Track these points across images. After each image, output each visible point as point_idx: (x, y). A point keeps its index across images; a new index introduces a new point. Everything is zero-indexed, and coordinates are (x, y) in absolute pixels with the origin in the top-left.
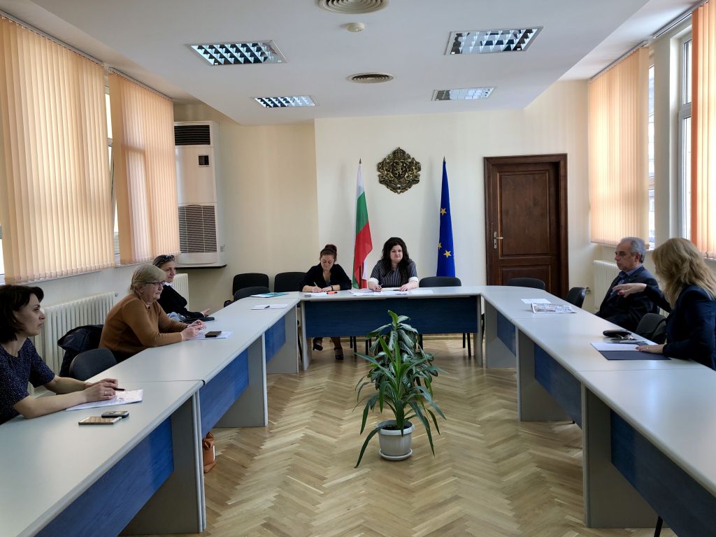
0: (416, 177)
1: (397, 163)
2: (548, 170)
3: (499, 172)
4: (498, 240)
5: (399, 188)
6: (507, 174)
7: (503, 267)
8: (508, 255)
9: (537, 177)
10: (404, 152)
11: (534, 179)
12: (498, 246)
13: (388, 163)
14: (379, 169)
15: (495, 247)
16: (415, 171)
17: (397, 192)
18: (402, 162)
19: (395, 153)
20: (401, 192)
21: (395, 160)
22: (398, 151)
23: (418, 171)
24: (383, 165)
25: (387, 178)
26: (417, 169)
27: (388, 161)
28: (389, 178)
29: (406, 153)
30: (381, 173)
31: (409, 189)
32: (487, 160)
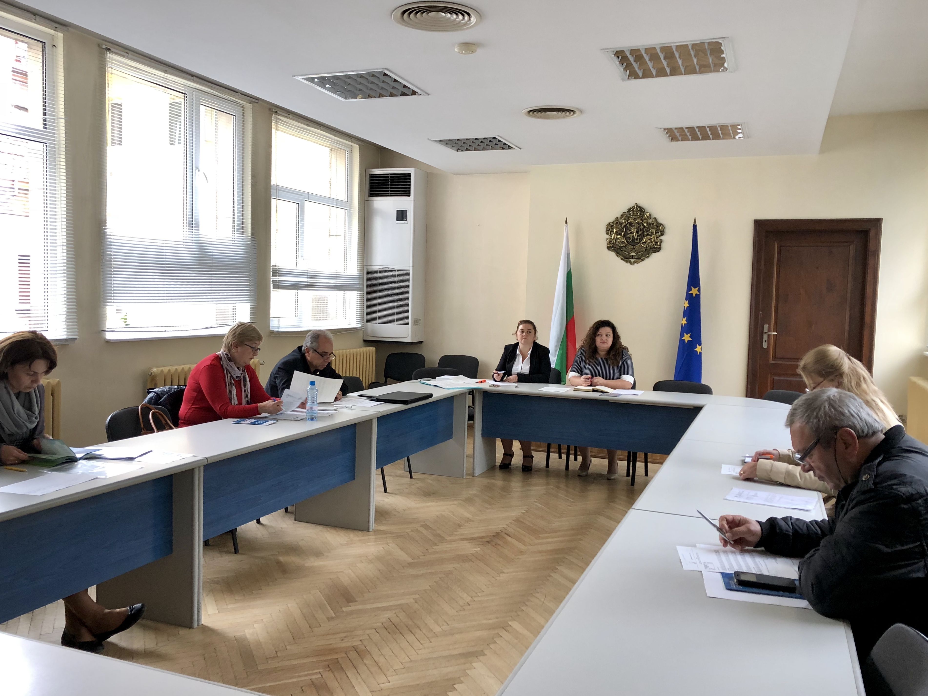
0: (657, 242)
1: (631, 224)
2: (854, 241)
3: (779, 242)
4: (769, 336)
5: (632, 257)
6: (789, 244)
10: (642, 210)
11: (831, 254)
12: (769, 345)
13: (621, 224)
14: (607, 231)
15: (765, 345)
16: (656, 235)
17: (630, 262)
18: (639, 223)
19: (629, 211)
20: (635, 262)
21: (629, 220)
22: (634, 208)
23: (661, 236)
24: (613, 226)
25: (617, 243)
26: (658, 233)
27: (620, 221)
28: (620, 244)
29: (646, 211)
30: (610, 237)
31: (645, 259)
32: (758, 223)
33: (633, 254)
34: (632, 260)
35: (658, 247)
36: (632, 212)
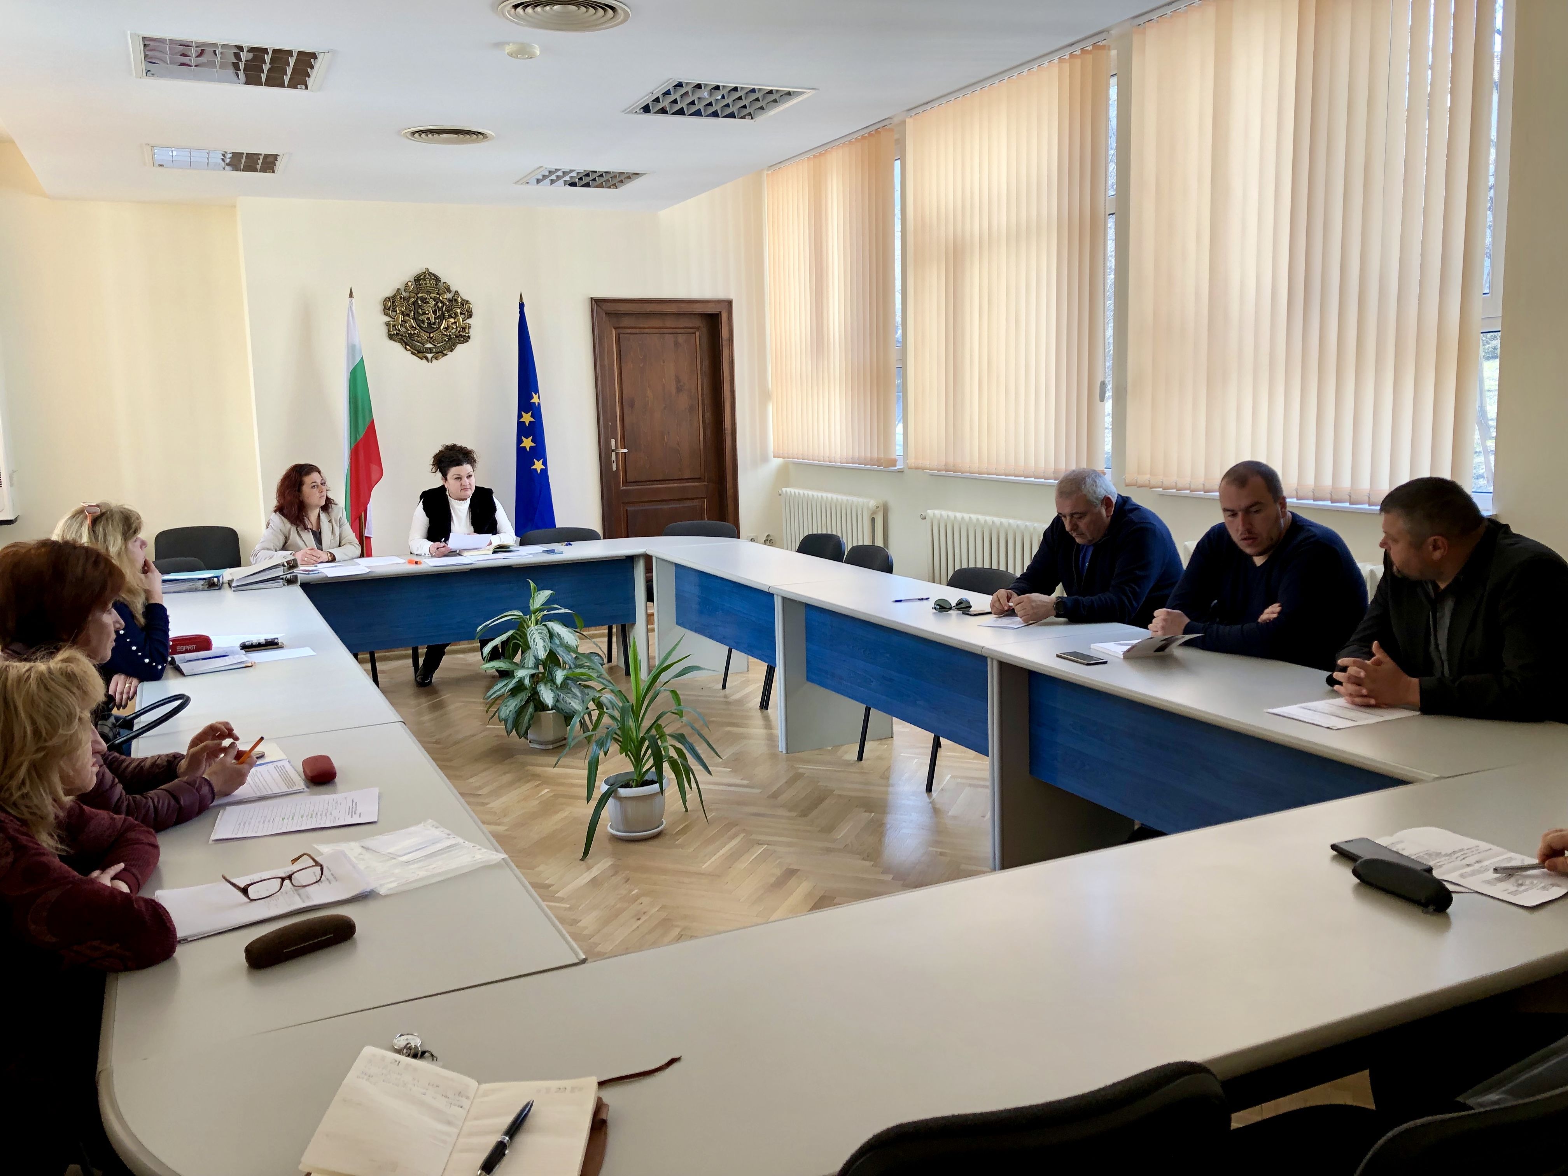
0: (464, 328)
1: (424, 300)
2: (698, 328)
3: (615, 328)
4: (617, 454)
5: (430, 350)
6: (628, 331)
7: (628, 503)
8: (636, 482)
9: (681, 339)
10: (437, 279)
11: (677, 344)
12: (618, 467)
13: (407, 299)
14: (386, 310)
15: (614, 468)
16: (461, 318)
17: (427, 359)
18: (434, 299)
19: (418, 279)
20: (433, 358)
21: (419, 293)
22: (425, 276)
23: (468, 318)
24: (394, 302)
25: (404, 330)
26: (464, 314)
27: (404, 294)
28: (408, 330)
29: (442, 281)
30: (390, 319)
31: (449, 353)
32: (597, 303)
33: (429, 346)
34: (429, 356)
35: (465, 336)
36: (422, 282)
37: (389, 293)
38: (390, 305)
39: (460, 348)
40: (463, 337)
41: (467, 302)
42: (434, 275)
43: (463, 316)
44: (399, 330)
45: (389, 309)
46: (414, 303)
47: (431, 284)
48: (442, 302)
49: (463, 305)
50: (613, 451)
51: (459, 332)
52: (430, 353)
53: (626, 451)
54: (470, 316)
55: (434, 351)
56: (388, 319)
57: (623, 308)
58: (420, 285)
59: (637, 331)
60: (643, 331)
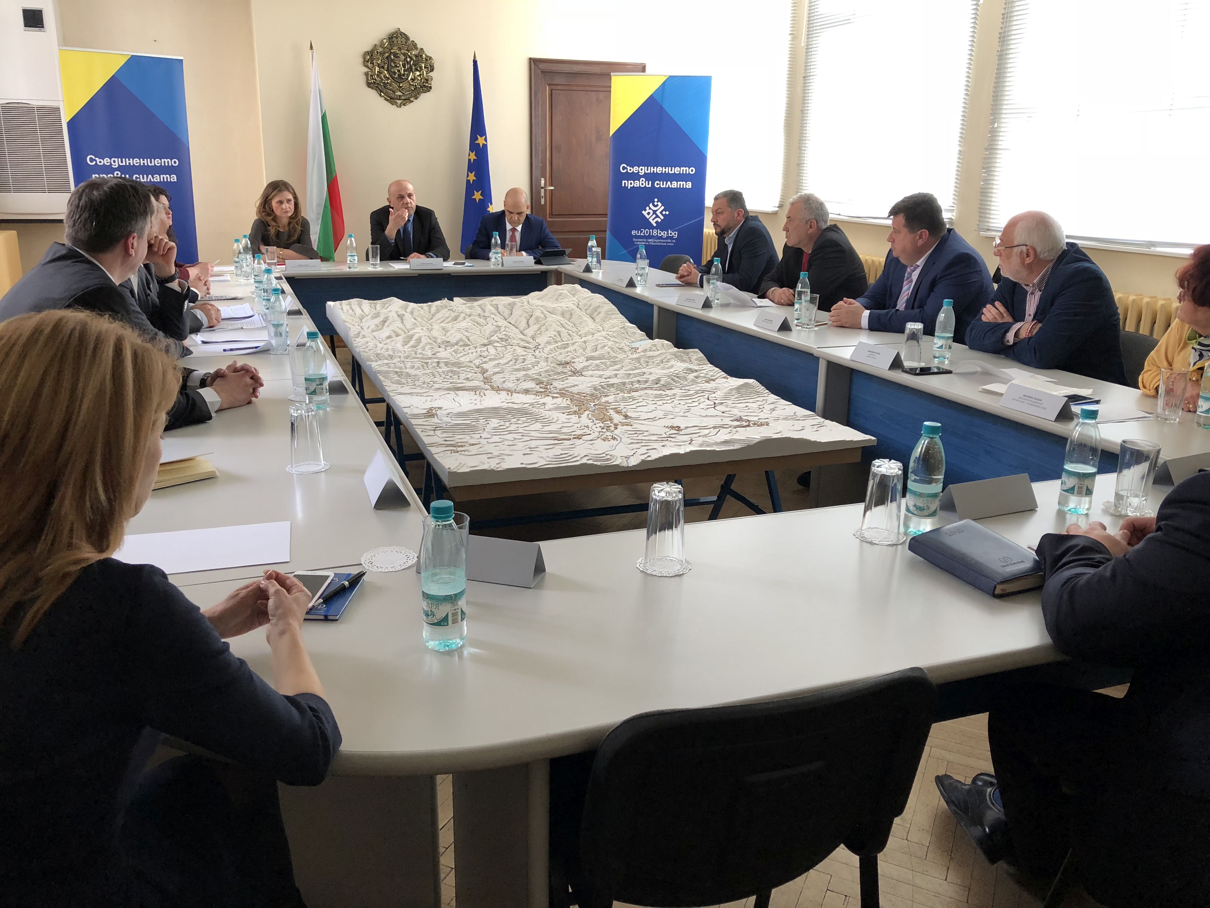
0: (427, 80)
1: (396, 55)
3: (549, 85)
4: (545, 190)
5: (400, 98)
6: (560, 87)
8: (558, 215)
10: (407, 38)
12: (546, 201)
13: (382, 54)
14: (365, 62)
15: (543, 201)
16: (425, 71)
17: (396, 103)
18: (404, 54)
19: (391, 37)
20: (402, 104)
21: (392, 49)
22: (397, 34)
23: (430, 72)
24: (372, 55)
25: (378, 79)
26: (428, 68)
27: (380, 50)
28: (382, 80)
29: (411, 39)
30: (369, 70)
31: (415, 101)
32: (534, 63)
33: (399, 93)
34: (399, 102)
35: (428, 86)
36: (394, 39)
37: (368, 48)
38: (369, 58)
39: (424, 97)
40: (425, 87)
41: (430, 58)
42: (404, 34)
43: (426, 69)
44: (376, 80)
45: (368, 62)
46: (387, 58)
47: (402, 42)
48: (410, 57)
49: (427, 60)
50: (542, 188)
51: (423, 83)
52: (400, 100)
53: (552, 188)
54: (432, 70)
55: (403, 98)
56: (366, 70)
57: (555, 67)
58: (393, 42)
59: (566, 88)
60: (571, 88)
